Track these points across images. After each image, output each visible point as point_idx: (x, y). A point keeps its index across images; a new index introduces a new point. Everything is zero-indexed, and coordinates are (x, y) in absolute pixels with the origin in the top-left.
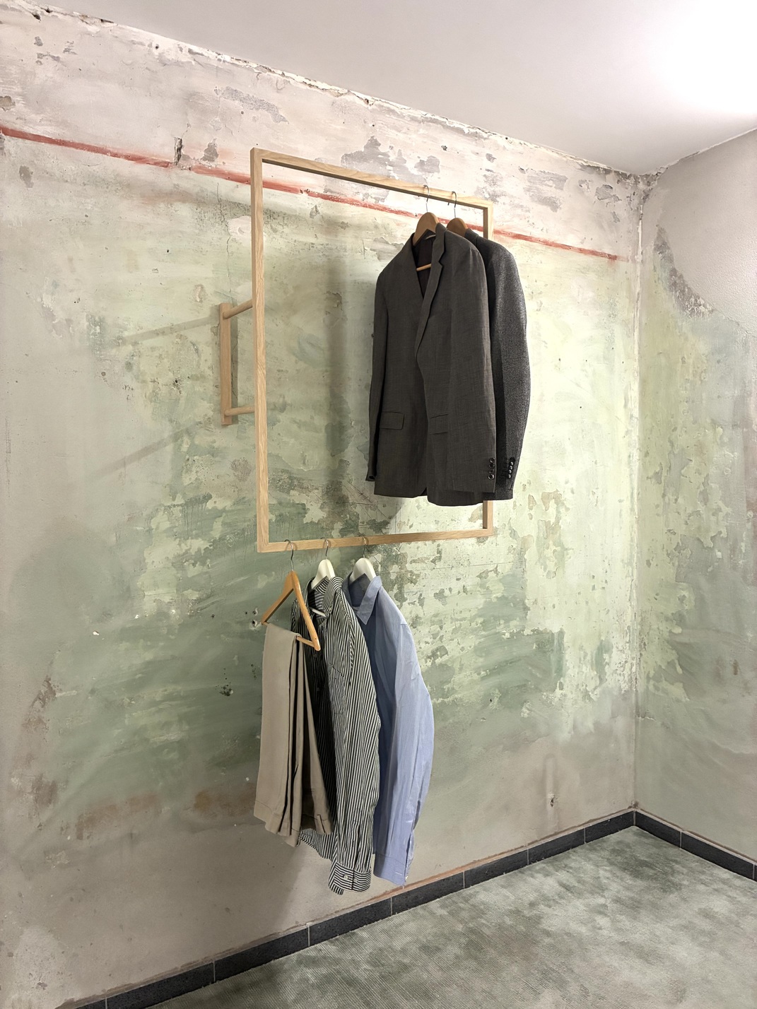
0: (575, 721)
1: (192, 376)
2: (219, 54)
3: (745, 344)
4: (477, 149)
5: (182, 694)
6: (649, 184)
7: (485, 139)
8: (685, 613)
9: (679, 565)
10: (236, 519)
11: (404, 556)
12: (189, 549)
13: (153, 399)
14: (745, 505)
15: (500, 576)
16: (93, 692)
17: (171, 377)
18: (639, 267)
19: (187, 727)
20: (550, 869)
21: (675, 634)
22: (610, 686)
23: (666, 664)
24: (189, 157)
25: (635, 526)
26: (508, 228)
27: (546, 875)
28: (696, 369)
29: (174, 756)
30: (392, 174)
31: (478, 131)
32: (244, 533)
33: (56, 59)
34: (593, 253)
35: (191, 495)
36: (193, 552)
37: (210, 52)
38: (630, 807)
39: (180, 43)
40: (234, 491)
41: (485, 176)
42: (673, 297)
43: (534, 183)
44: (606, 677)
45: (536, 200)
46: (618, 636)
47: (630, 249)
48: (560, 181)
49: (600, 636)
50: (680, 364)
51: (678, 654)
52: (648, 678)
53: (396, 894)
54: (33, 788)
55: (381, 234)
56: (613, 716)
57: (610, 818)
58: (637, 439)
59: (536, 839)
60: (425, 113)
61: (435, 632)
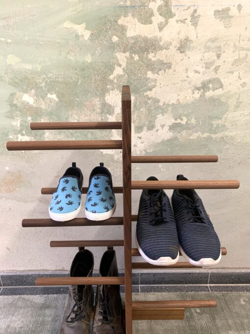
61: (210, 61)
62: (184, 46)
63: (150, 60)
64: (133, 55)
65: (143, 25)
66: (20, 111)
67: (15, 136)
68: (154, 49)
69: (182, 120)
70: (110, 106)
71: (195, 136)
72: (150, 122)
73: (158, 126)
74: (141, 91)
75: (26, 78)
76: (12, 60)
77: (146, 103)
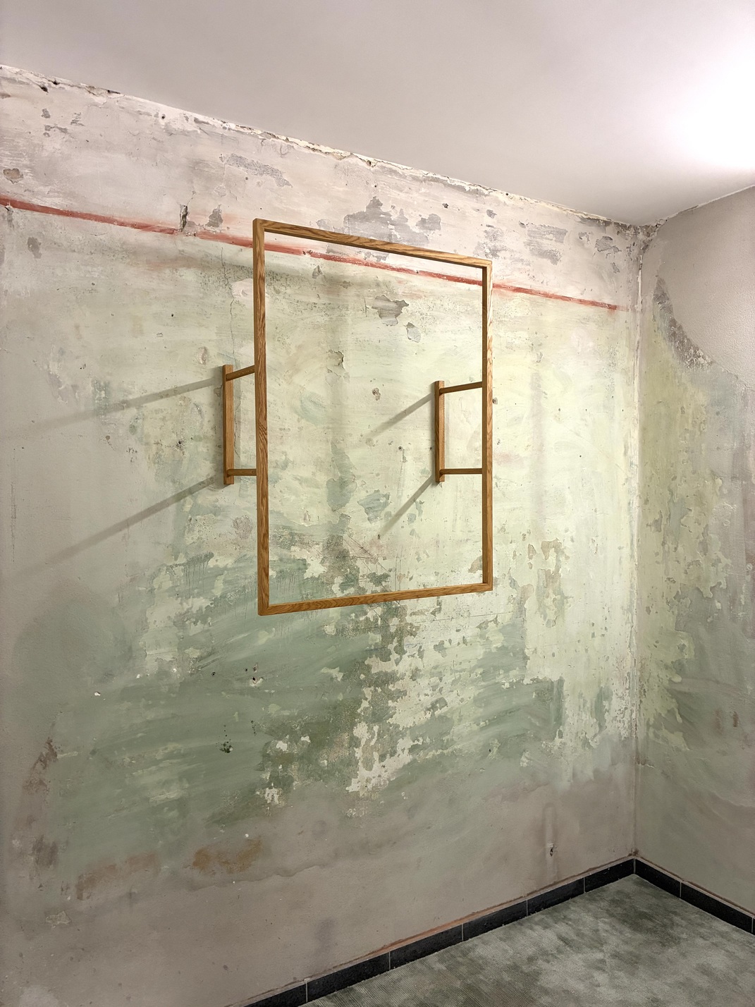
0: (574, 770)
1: (195, 436)
2: (224, 123)
3: (744, 397)
4: (477, 206)
5: (182, 752)
6: (648, 235)
7: (486, 196)
8: (685, 662)
9: (679, 615)
10: (237, 576)
11: (404, 608)
12: (191, 608)
13: (156, 461)
14: (745, 557)
15: (500, 626)
16: (93, 752)
17: (175, 438)
18: (639, 316)
19: (187, 785)
20: (550, 921)
21: (675, 683)
22: (610, 733)
23: (666, 712)
24: (194, 223)
25: (635, 572)
26: (510, 282)
27: (545, 928)
28: (696, 420)
29: (174, 814)
30: (394, 232)
31: (479, 188)
32: (245, 591)
33: (64, 131)
34: (593, 304)
35: (192, 554)
36: (194, 611)
37: (216, 120)
38: (630, 855)
39: (185, 112)
40: (236, 549)
41: (486, 231)
42: (673, 349)
43: (534, 237)
44: (606, 724)
45: (537, 253)
46: (618, 682)
47: (630, 298)
48: (560, 234)
49: (600, 683)
50: (679, 414)
51: (678, 703)
52: (648, 725)
53: (394, 948)
54: (34, 849)
55: (382, 292)
56: (613, 765)
57: (610, 866)
58: (636, 485)
59: (535, 889)
60: (426, 173)
61: (435, 684)
62: (415, 675)
63: (391, 690)
64: (377, 688)
65: (384, 663)
66: (272, 761)
67: (263, 792)
68: (393, 681)
69: (418, 740)
70: (358, 738)
71: (429, 756)
72: (392, 748)
73: (399, 751)
74: (384, 720)
75: (283, 724)
76: (273, 709)
77: (388, 730)
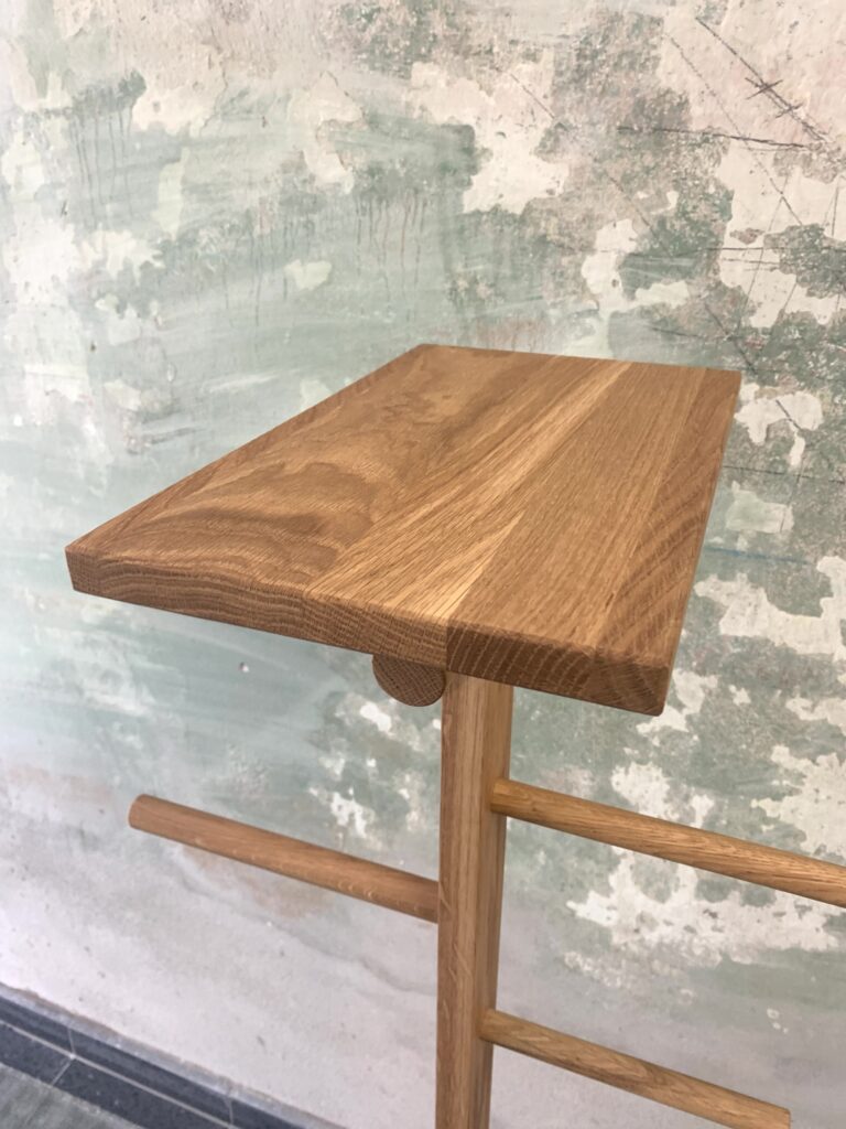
10: (224, 173)
12: (103, 261)
29: (135, 741)
32: (249, 227)
64: (733, 688)
65: (783, 613)
66: (349, 739)
67: (326, 794)
68: (813, 689)
74: (743, 793)
